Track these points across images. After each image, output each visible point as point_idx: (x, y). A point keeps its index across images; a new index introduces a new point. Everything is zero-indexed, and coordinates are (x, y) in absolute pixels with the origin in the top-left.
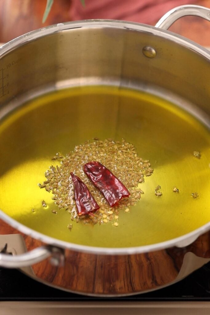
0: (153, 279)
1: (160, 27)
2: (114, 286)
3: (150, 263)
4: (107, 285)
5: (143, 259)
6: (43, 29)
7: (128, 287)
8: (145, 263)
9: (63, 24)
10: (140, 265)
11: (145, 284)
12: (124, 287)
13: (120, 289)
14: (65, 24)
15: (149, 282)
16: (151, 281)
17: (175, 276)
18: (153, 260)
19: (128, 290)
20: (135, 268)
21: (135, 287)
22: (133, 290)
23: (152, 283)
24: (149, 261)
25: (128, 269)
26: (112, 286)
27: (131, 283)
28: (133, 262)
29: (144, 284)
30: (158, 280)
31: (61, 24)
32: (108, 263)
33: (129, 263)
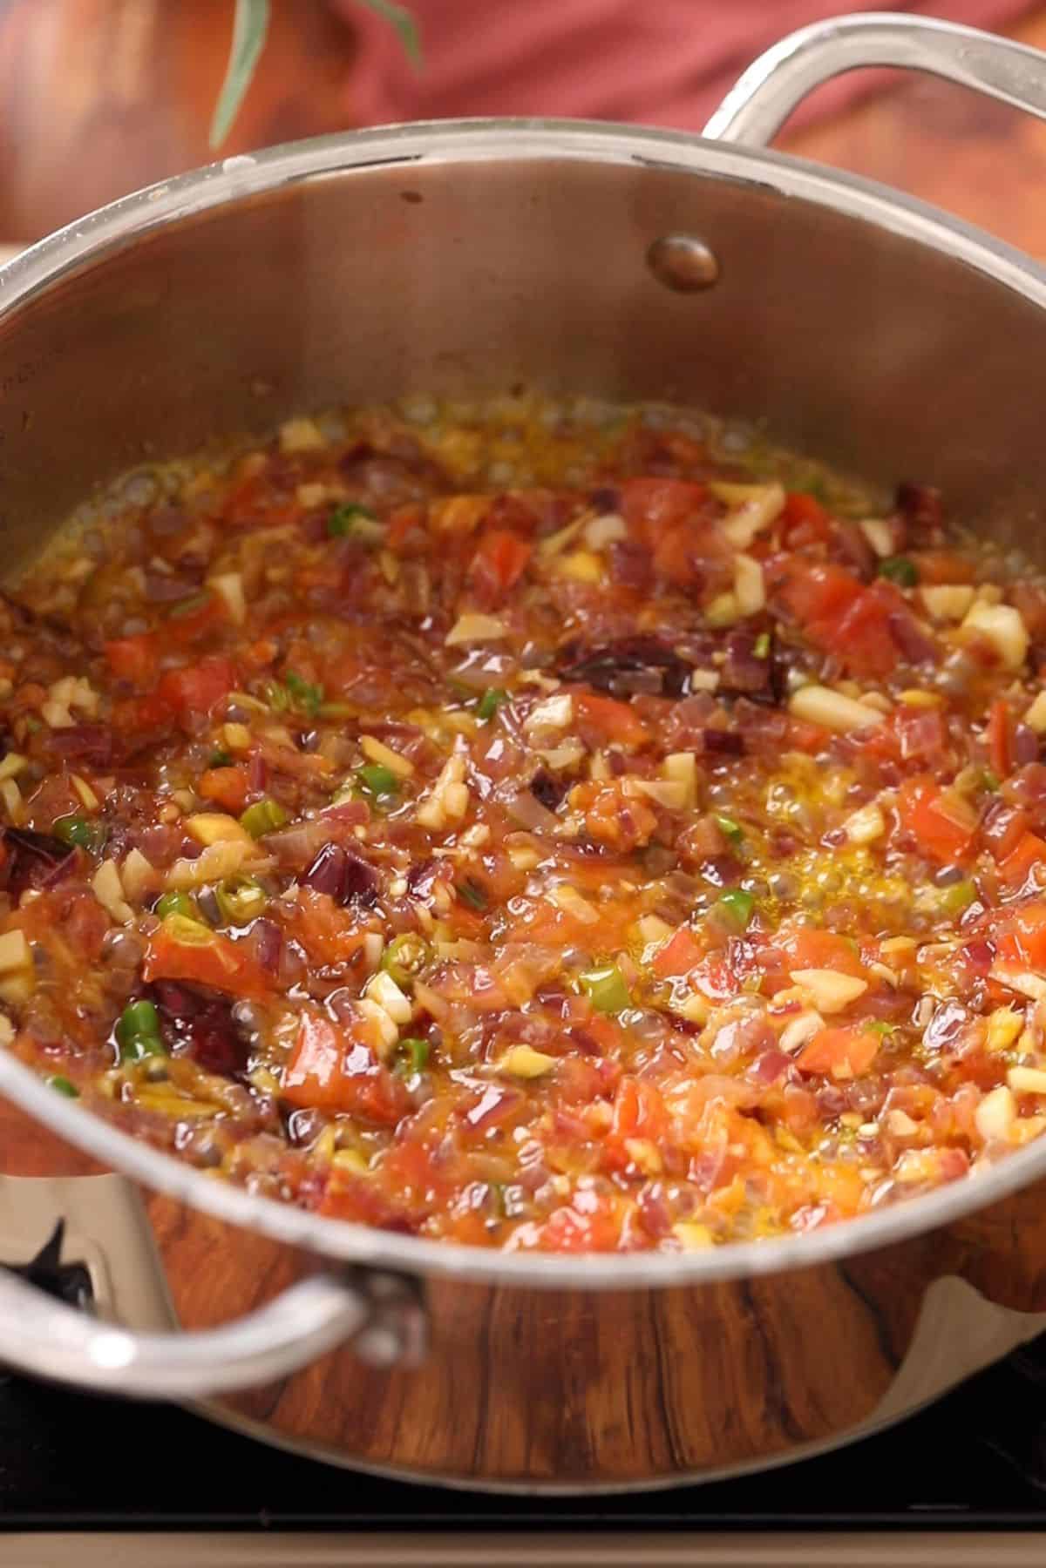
0: (770, 1401)
1: (730, 137)
2: (578, 1417)
3: (759, 1325)
4: (546, 1410)
5: (727, 1308)
6: (161, 191)
8: (735, 1325)
9: (252, 161)
10: (709, 1332)
11: (730, 1418)
12: (626, 1419)
13: (607, 1432)
14: (259, 162)
15: (752, 1412)
16: (760, 1407)
17: (881, 1389)
18: (770, 1312)
20: (683, 1335)
21: (681, 1434)
23: (765, 1418)
24: (751, 1316)
25: (649, 1351)
26: (567, 1415)
29: (728, 1425)
32: (550, 1321)
33: (653, 1321)
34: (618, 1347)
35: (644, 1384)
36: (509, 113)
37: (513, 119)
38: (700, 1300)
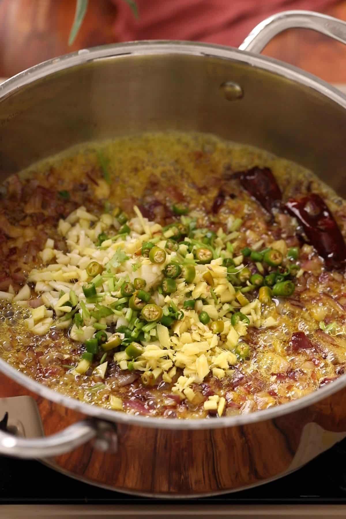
1: (248, 50)
2: (186, 478)
3: (247, 441)
4: (175, 476)
5: (236, 436)
6: (57, 60)
7: (210, 481)
9: (88, 51)
10: (230, 445)
11: (237, 475)
12: (203, 479)
13: (196, 483)
14: (91, 51)
15: (244, 472)
18: (250, 437)
19: (210, 486)
20: (222, 446)
22: (218, 486)
23: (249, 474)
24: (244, 438)
26: (182, 477)
27: (214, 472)
28: (218, 438)
29: (237, 476)
30: (260, 469)
31: (84, 51)
32: (176, 442)
33: (211, 440)
34: (199, 452)
35: (208, 466)
36: (174, 39)
37: (176, 41)
38: (226, 433)
